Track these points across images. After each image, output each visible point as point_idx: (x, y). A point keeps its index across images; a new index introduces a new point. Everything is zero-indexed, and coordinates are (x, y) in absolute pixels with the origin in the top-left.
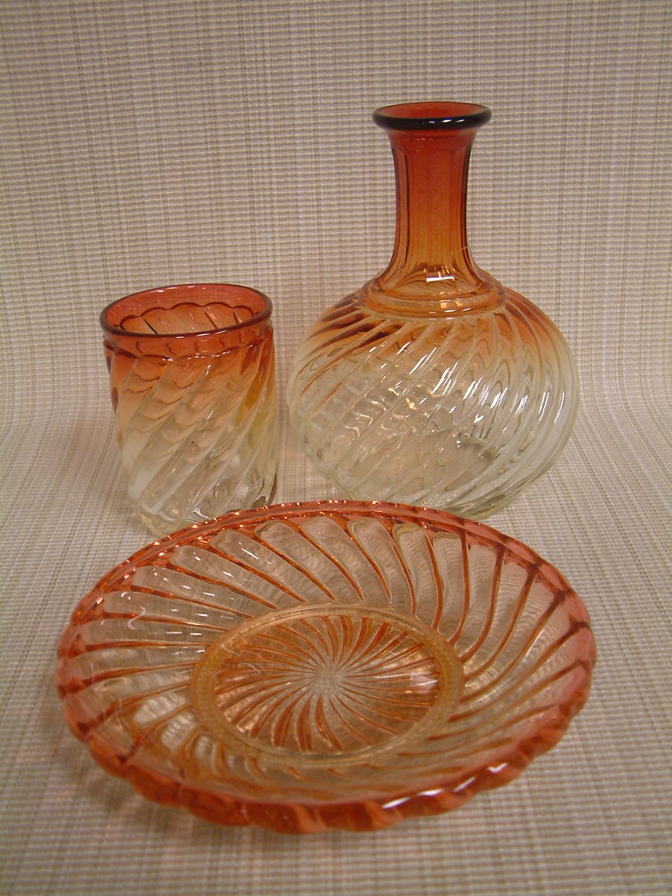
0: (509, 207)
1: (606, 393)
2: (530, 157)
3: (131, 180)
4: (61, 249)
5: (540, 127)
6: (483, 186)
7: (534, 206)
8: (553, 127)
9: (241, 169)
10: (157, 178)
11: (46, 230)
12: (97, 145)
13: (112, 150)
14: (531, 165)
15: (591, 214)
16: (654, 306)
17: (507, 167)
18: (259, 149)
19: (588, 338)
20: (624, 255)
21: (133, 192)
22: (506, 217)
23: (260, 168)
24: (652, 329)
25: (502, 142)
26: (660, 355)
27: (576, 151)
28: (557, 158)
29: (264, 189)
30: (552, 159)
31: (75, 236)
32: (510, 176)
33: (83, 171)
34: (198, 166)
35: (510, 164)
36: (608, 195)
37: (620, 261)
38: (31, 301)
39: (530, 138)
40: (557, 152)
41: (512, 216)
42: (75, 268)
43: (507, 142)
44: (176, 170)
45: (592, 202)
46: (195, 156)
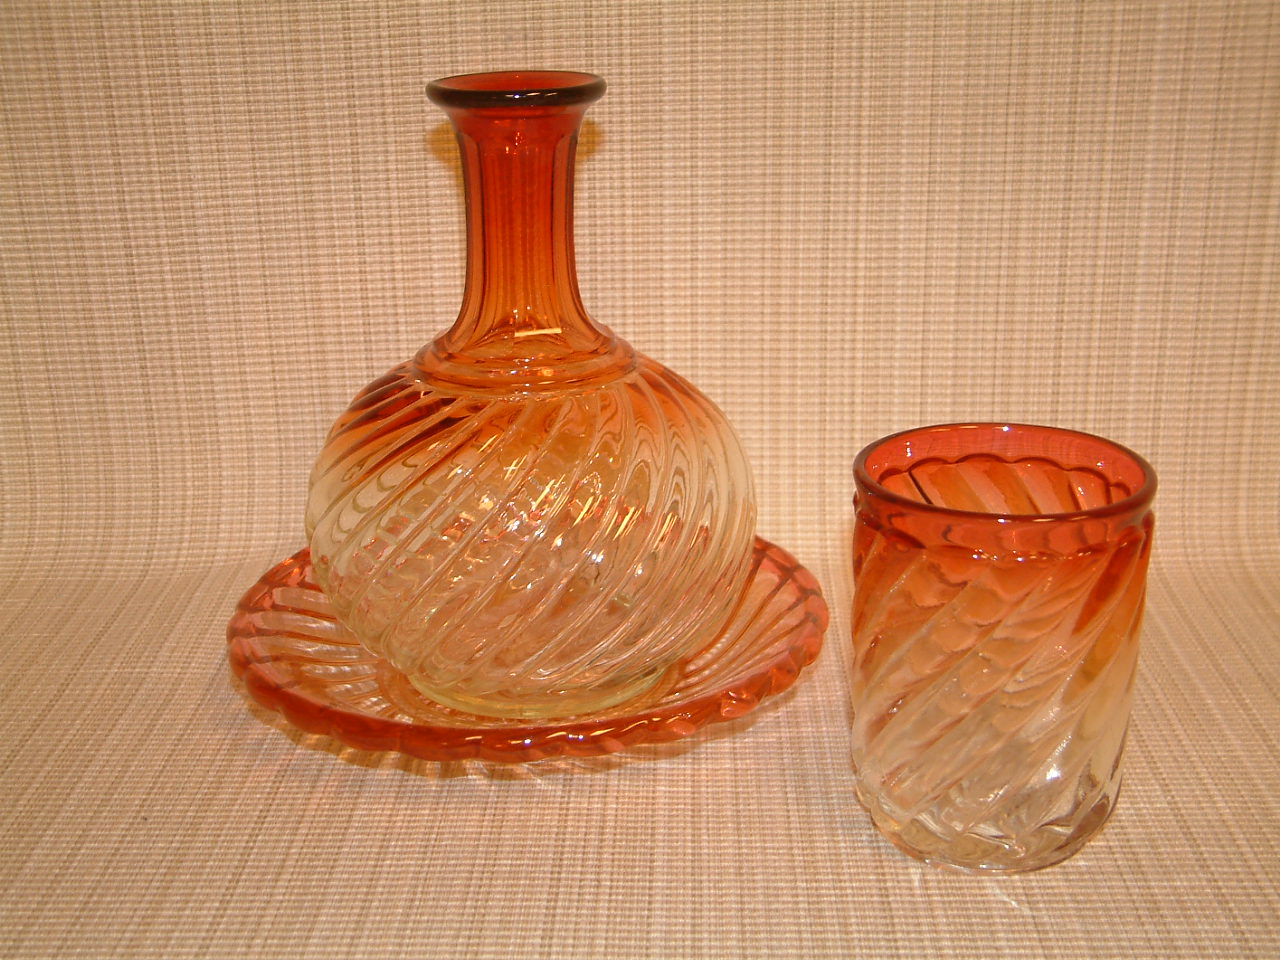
0: (983, 263)
3: (413, 206)
4: (301, 306)
5: (1033, 143)
6: (944, 230)
8: (1054, 142)
12: (364, 153)
13: (387, 162)
16: (1206, 419)
17: (981, 202)
24: (1203, 455)
26: (1216, 495)
31: (323, 287)
38: (252, 381)
42: (321, 335)
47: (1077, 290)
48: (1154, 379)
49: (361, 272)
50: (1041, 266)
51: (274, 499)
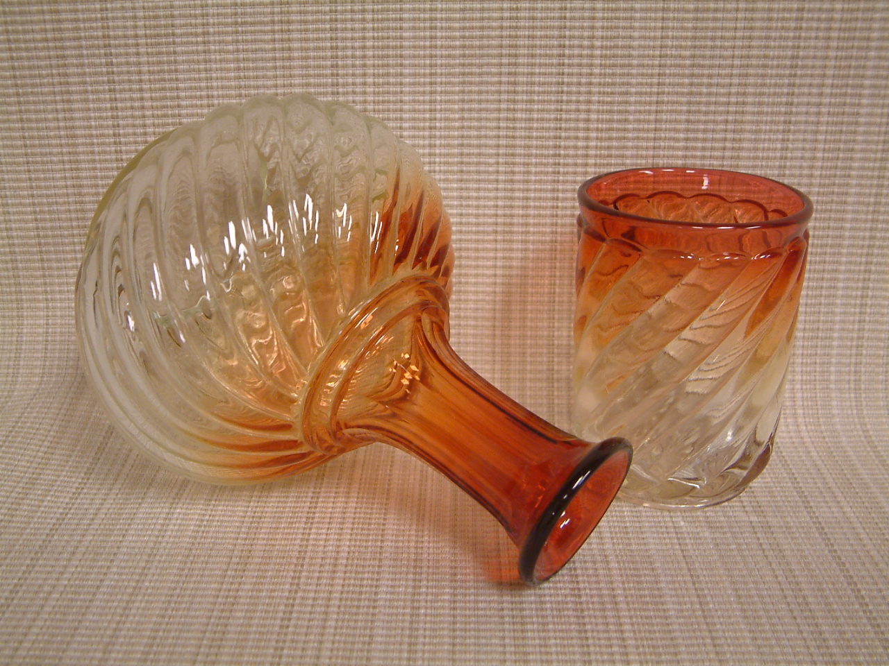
0: (710, 136)
1: (835, 412)
2: (745, 62)
3: (162, 71)
4: (60, 166)
5: (763, 19)
6: (673, 103)
7: (747, 136)
8: (783, 19)
9: (323, 63)
10: (199, 71)
11: (40, 138)
12: (114, 18)
13: (135, 27)
14: (747, 75)
15: (830, 150)
17: (710, 76)
18: (349, 35)
19: (813, 330)
20: (874, 212)
21: (164, 89)
22: (704, 149)
23: (349, 62)
25: (705, 38)
27: (815, 57)
28: (785, 67)
29: (354, 93)
30: (778, 66)
31: (81, 149)
32: (714, 90)
33: (94, 55)
34: (259, 55)
35: (715, 71)
36: (857, 123)
37: (866, 221)
38: (18, 237)
39: (747, 34)
40: (785, 57)
41: (712, 149)
42: (80, 194)
43: (713, 39)
44: (227, 61)
45: (832, 133)
46: (255, 41)
47: (797, 163)
48: (865, 251)
49: (114, 135)
50: (765, 140)
51: (40, 347)
